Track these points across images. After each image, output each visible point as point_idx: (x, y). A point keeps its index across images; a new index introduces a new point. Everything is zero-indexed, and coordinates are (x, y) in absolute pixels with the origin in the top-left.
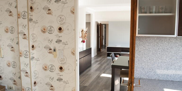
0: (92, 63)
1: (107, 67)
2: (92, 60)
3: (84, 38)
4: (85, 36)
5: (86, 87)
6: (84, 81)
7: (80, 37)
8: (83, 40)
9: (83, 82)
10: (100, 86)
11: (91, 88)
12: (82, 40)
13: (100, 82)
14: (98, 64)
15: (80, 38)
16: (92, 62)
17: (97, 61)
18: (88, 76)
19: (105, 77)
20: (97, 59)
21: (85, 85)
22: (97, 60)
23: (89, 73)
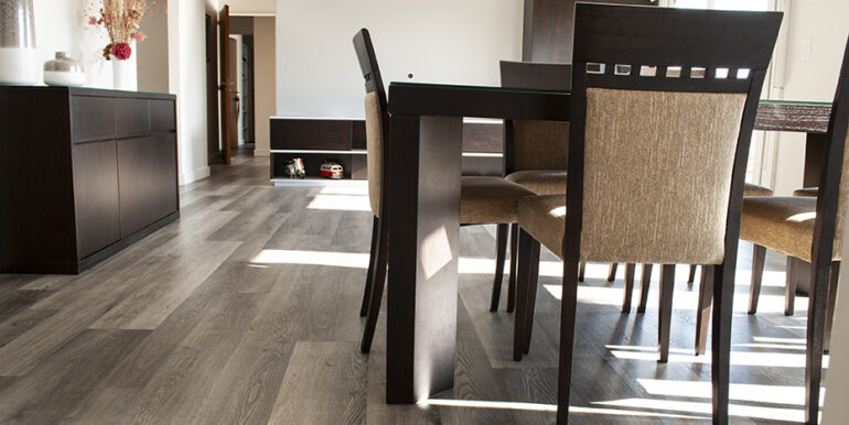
0: (181, 206)
1: (283, 220)
2: (180, 193)
3: (125, 26)
4: (132, 14)
5: (141, 334)
6: (121, 297)
7: (93, 21)
8: (118, 40)
9: (119, 308)
10: (257, 319)
11: (186, 342)
12: (109, 42)
13: (252, 295)
14: (223, 210)
15: (93, 27)
16: (184, 202)
17: (215, 199)
18: (156, 267)
19: (283, 265)
20: (215, 190)
21: (136, 324)
22: (211, 194)
23: (165, 251)
